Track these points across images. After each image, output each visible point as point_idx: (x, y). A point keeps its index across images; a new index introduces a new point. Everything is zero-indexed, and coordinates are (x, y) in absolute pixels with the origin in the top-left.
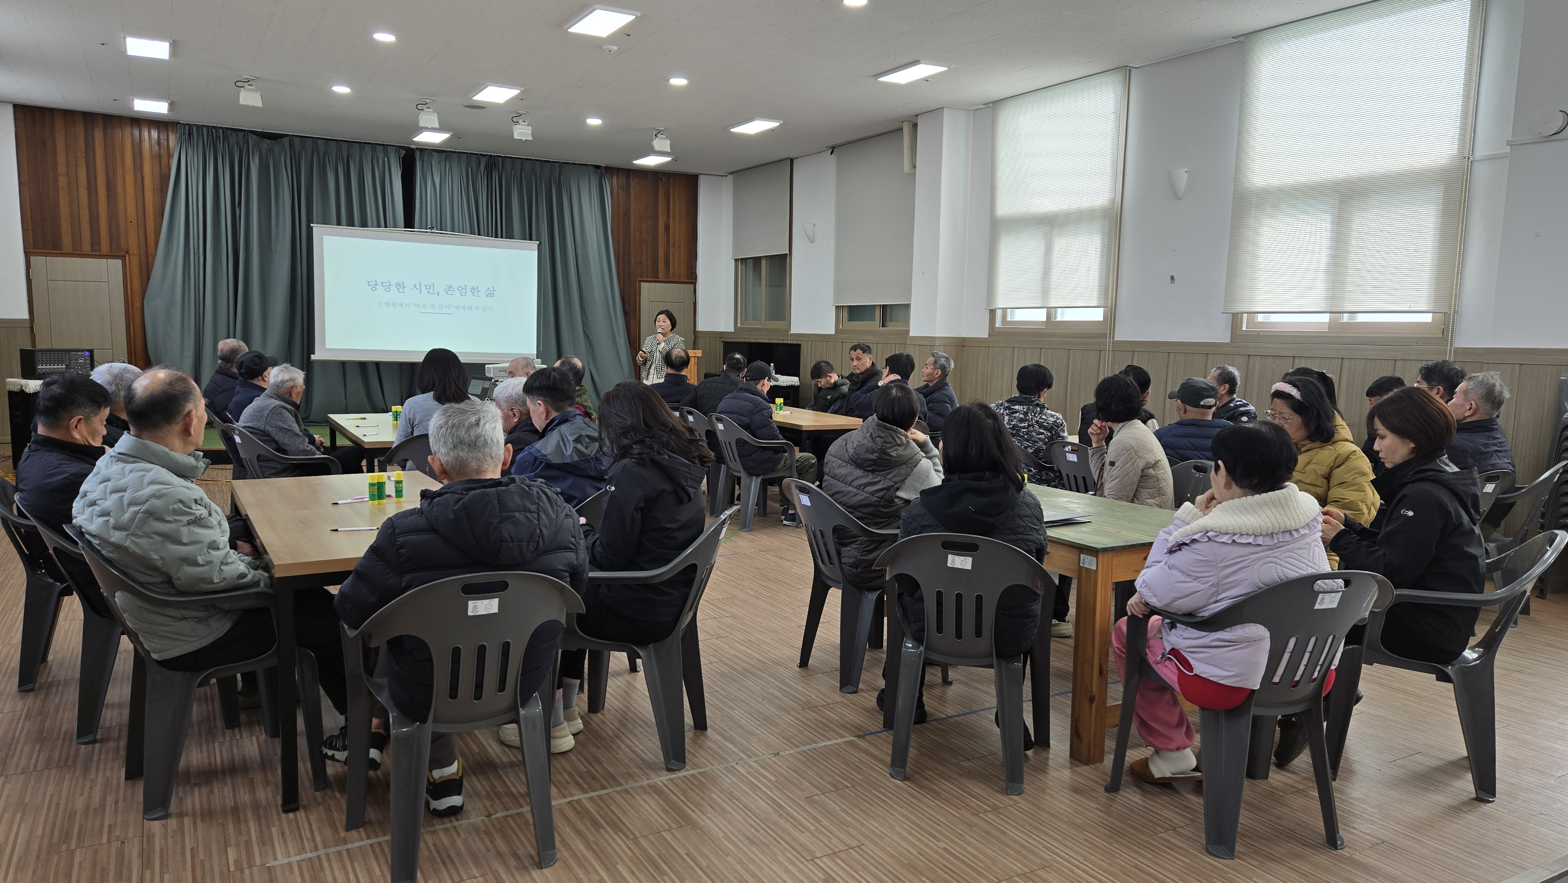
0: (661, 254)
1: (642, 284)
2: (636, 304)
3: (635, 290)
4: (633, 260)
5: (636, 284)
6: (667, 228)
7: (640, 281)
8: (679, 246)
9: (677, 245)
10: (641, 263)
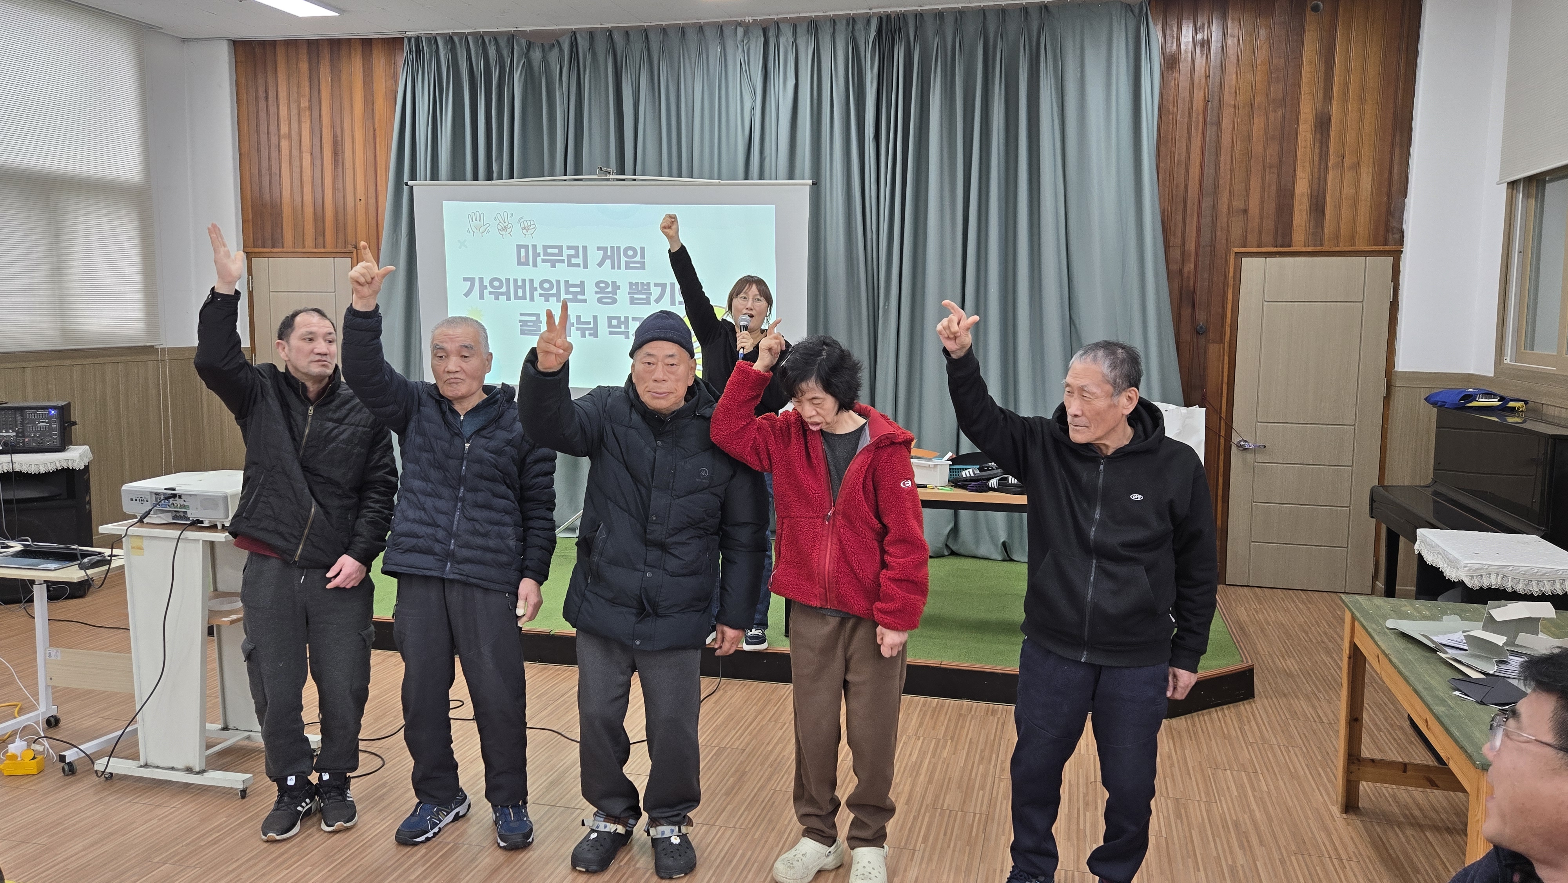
0: (1302, 187)
1: (1245, 260)
2: (1224, 307)
3: (1226, 276)
4: (1223, 208)
5: (1227, 261)
6: (1323, 124)
7: (1239, 255)
8: (1357, 166)
9: (1348, 162)
10: (1245, 211)
